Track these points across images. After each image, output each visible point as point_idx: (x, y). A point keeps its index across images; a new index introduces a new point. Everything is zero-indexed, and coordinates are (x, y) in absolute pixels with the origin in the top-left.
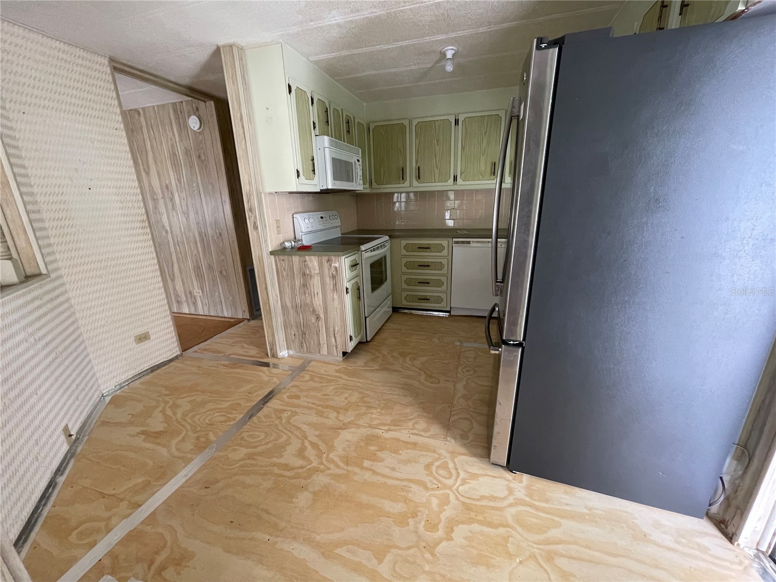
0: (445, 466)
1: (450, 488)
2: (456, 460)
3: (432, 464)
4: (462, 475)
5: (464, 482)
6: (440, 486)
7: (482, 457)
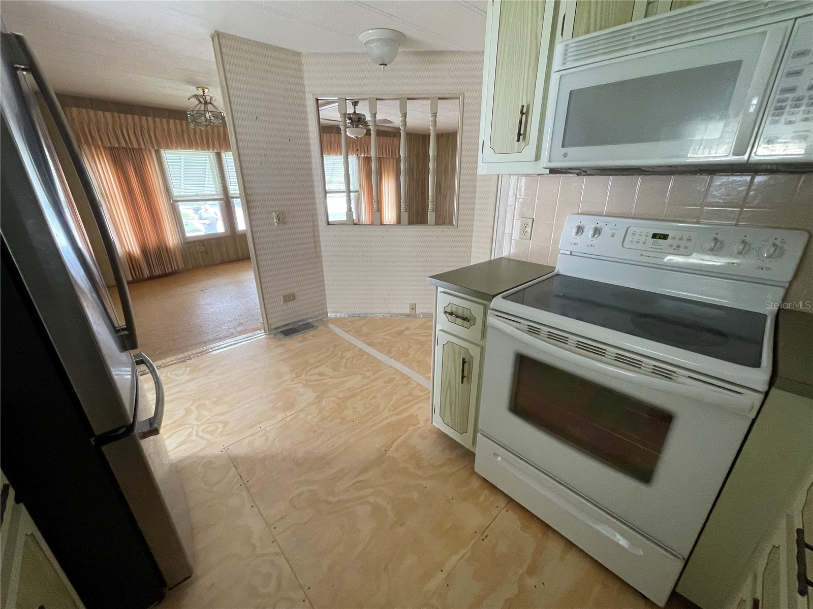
0: (212, 433)
1: (198, 426)
2: (206, 442)
3: (224, 427)
4: (194, 437)
5: (190, 435)
6: (209, 421)
7: (180, 461)
